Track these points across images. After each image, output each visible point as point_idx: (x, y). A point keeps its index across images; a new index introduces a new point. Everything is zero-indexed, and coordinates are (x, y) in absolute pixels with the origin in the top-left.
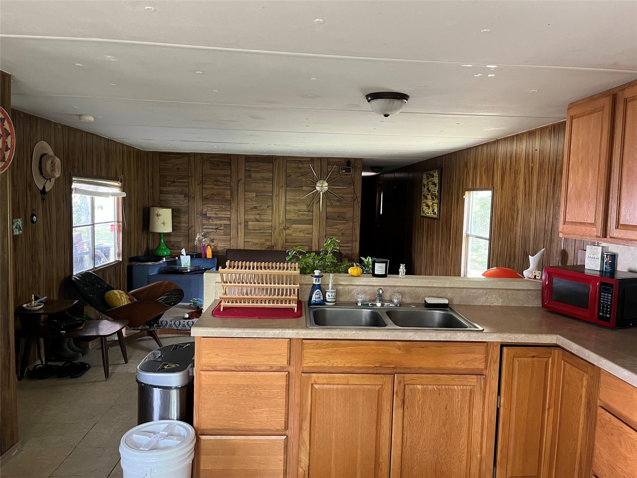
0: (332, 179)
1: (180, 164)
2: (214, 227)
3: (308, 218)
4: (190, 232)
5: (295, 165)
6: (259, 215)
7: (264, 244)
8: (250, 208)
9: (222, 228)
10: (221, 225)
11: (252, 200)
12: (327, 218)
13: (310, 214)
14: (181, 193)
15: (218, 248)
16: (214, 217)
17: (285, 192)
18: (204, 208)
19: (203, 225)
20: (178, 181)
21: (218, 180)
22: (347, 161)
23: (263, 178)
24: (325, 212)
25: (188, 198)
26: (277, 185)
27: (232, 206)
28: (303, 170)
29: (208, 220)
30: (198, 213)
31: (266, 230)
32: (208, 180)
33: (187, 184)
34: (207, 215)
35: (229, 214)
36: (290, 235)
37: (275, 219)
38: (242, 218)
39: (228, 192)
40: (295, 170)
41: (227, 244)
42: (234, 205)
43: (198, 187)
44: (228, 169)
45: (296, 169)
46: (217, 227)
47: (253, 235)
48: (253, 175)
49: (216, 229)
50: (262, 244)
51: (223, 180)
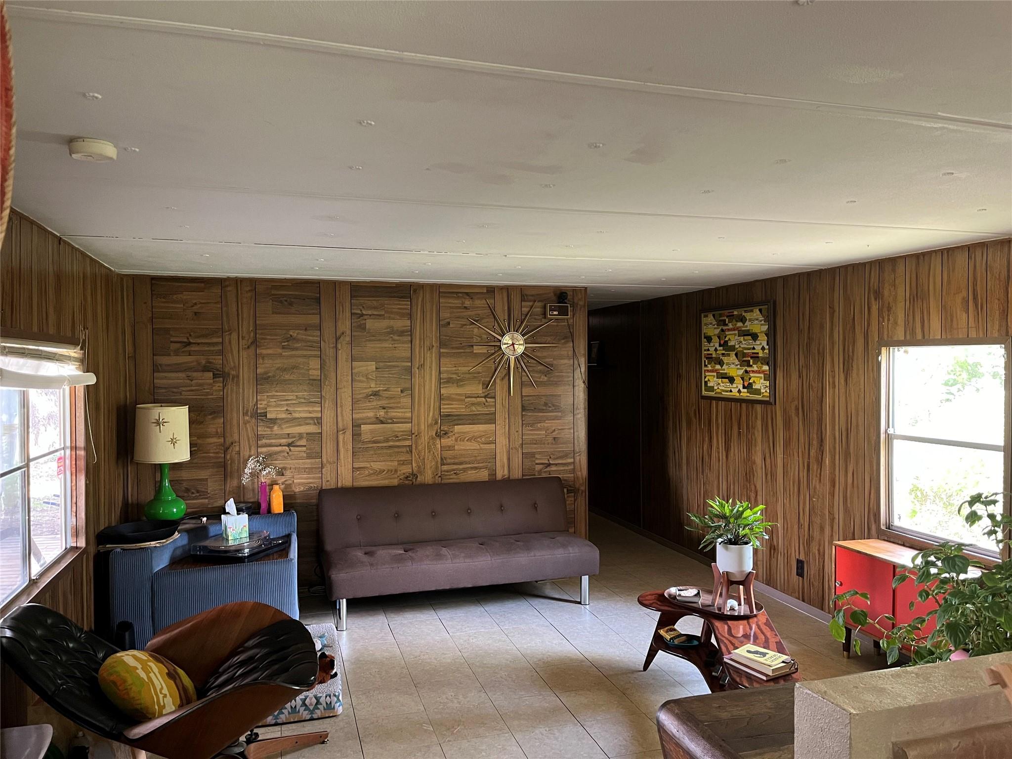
0: (530, 330)
1: (201, 303)
2: (283, 441)
3: (485, 410)
4: (228, 457)
5: (457, 302)
6: (384, 409)
7: (396, 471)
8: (365, 395)
9: (303, 442)
10: (301, 436)
11: (367, 378)
12: (524, 408)
13: (490, 402)
14: (205, 369)
15: (294, 488)
16: (283, 419)
17: (438, 359)
18: (260, 400)
19: (258, 437)
20: (199, 341)
21: (291, 336)
22: (558, 292)
23: (392, 331)
24: (520, 397)
25: (222, 379)
26: (420, 345)
27: (323, 394)
28: (473, 313)
29: (268, 427)
30: (247, 411)
31: (399, 440)
32: (269, 337)
33: (220, 348)
34: (269, 416)
35: (317, 412)
36: (450, 448)
37: (419, 416)
38: (346, 418)
39: (315, 364)
40: (458, 312)
41: (314, 478)
42: (328, 391)
43: (244, 354)
44: (314, 311)
45: (459, 310)
46: (290, 441)
47: (372, 452)
48: (370, 324)
49: (289, 445)
50: (392, 471)
51: (300, 337)
